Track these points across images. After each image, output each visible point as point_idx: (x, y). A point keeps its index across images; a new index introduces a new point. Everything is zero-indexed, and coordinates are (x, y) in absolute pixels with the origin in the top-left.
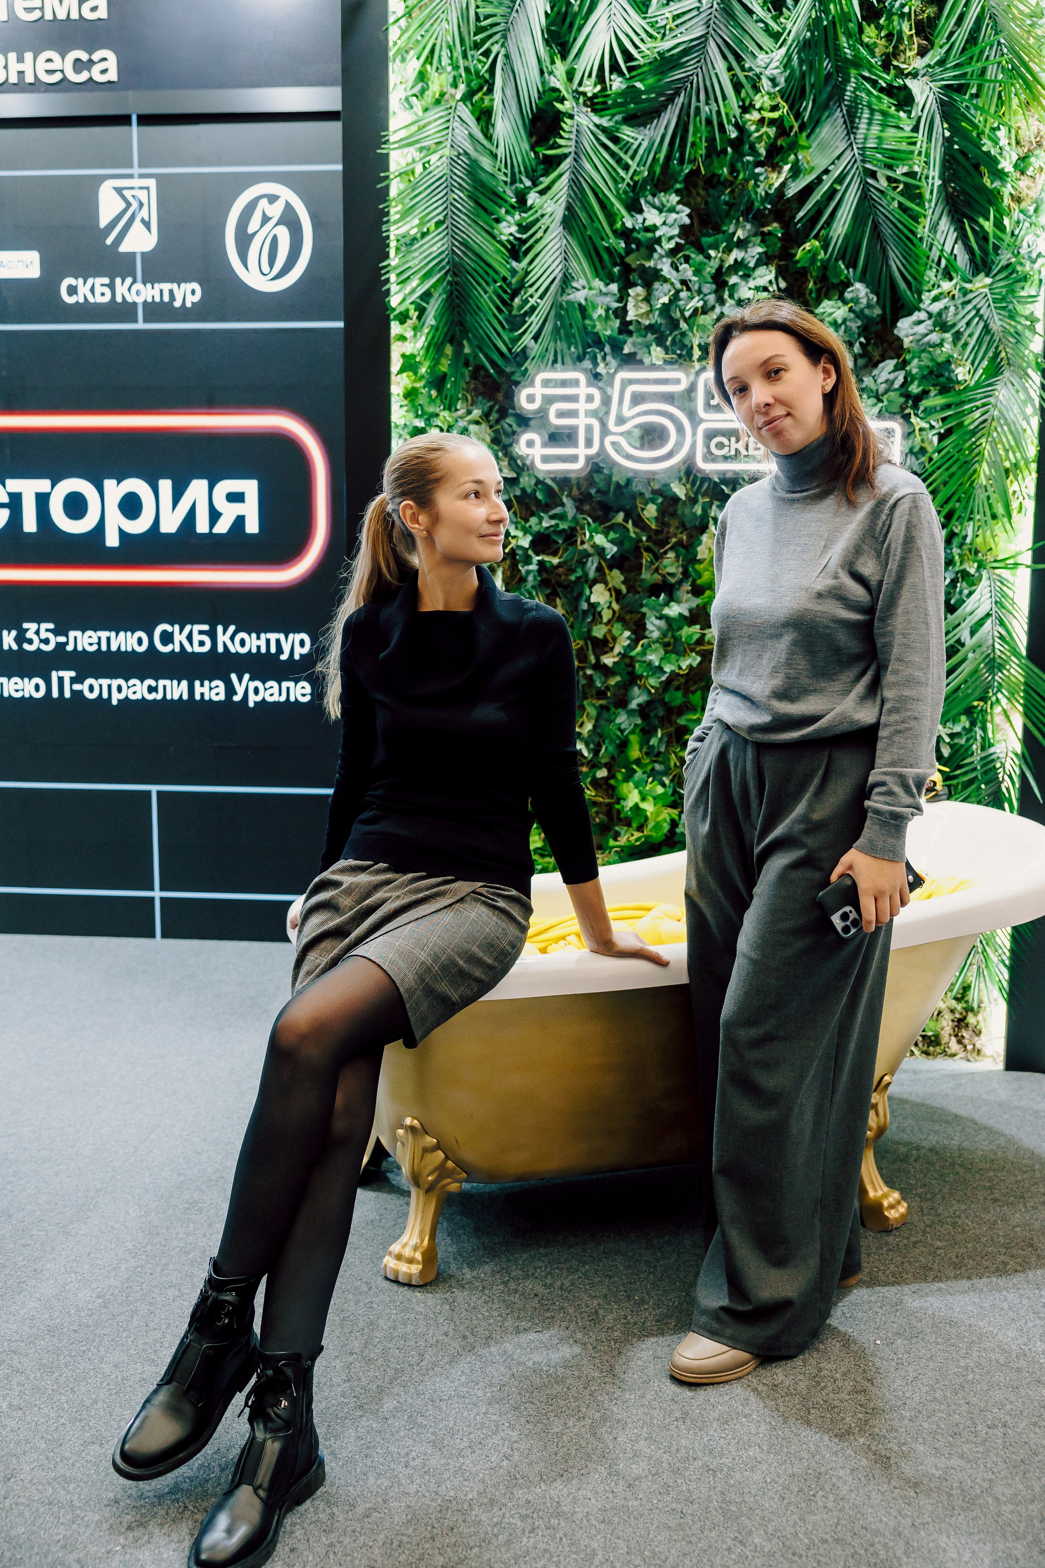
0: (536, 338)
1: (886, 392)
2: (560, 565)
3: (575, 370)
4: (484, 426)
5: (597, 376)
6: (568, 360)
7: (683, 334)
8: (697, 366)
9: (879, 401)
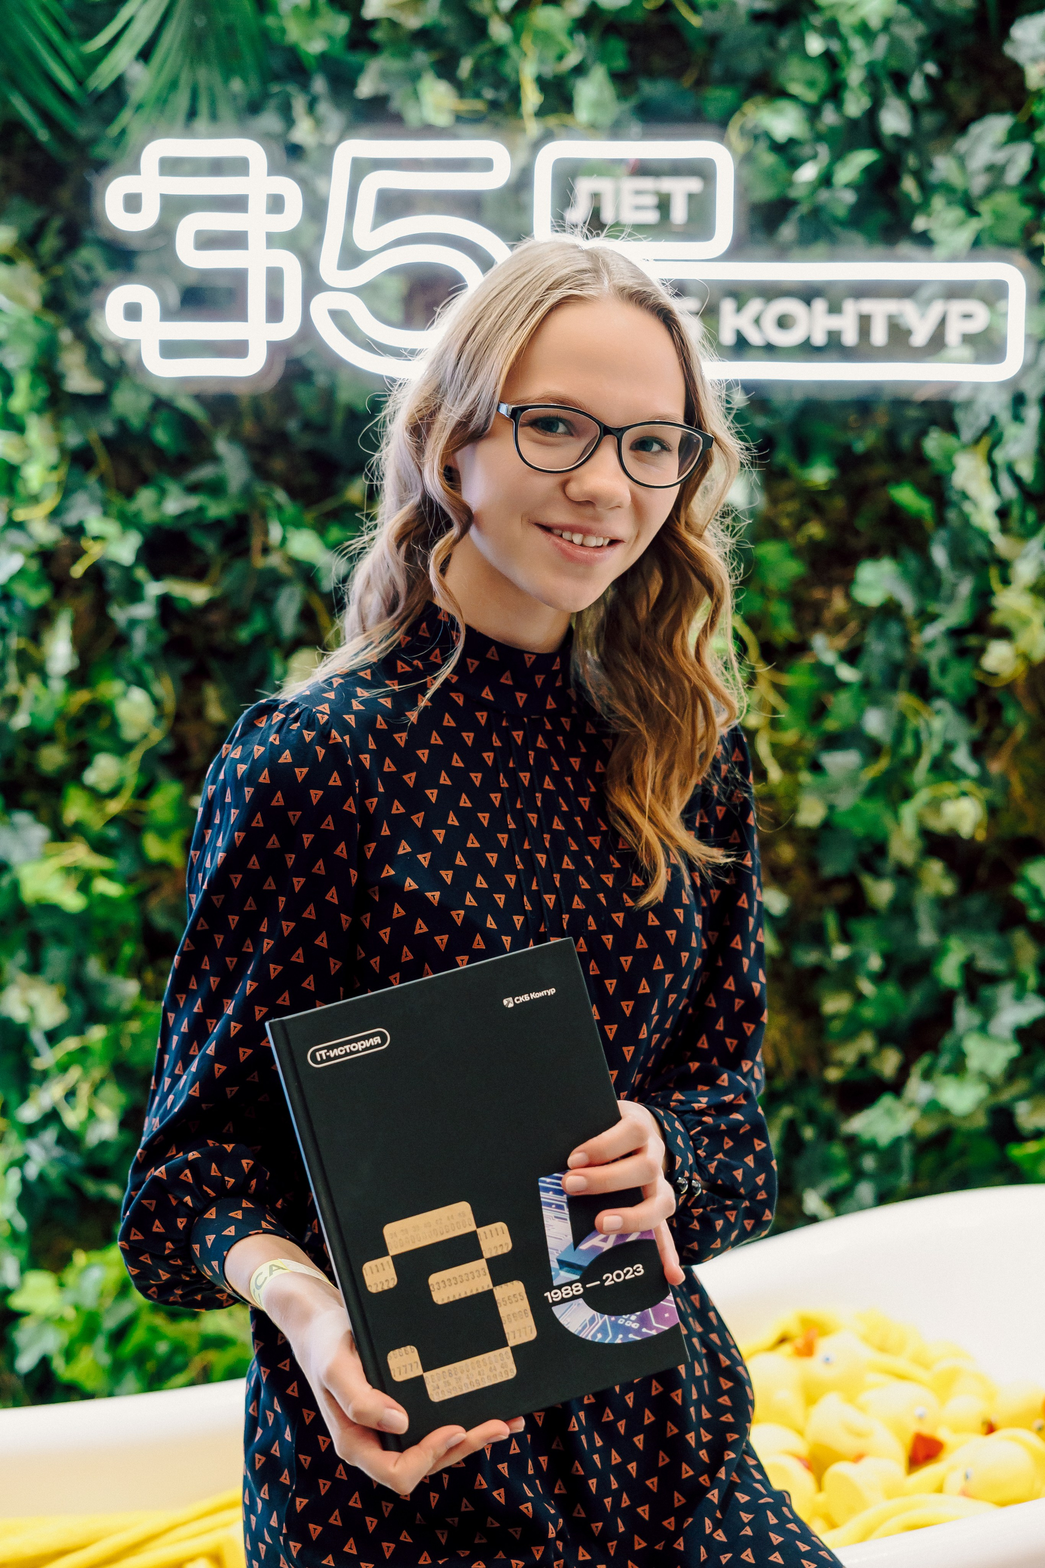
0: (145, 54)
1: (989, 191)
2: (211, 605)
3: (244, 133)
4: (25, 269)
5: (295, 151)
6: (225, 111)
7: (500, 52)
8: (533, 128)
9: (972, 211)
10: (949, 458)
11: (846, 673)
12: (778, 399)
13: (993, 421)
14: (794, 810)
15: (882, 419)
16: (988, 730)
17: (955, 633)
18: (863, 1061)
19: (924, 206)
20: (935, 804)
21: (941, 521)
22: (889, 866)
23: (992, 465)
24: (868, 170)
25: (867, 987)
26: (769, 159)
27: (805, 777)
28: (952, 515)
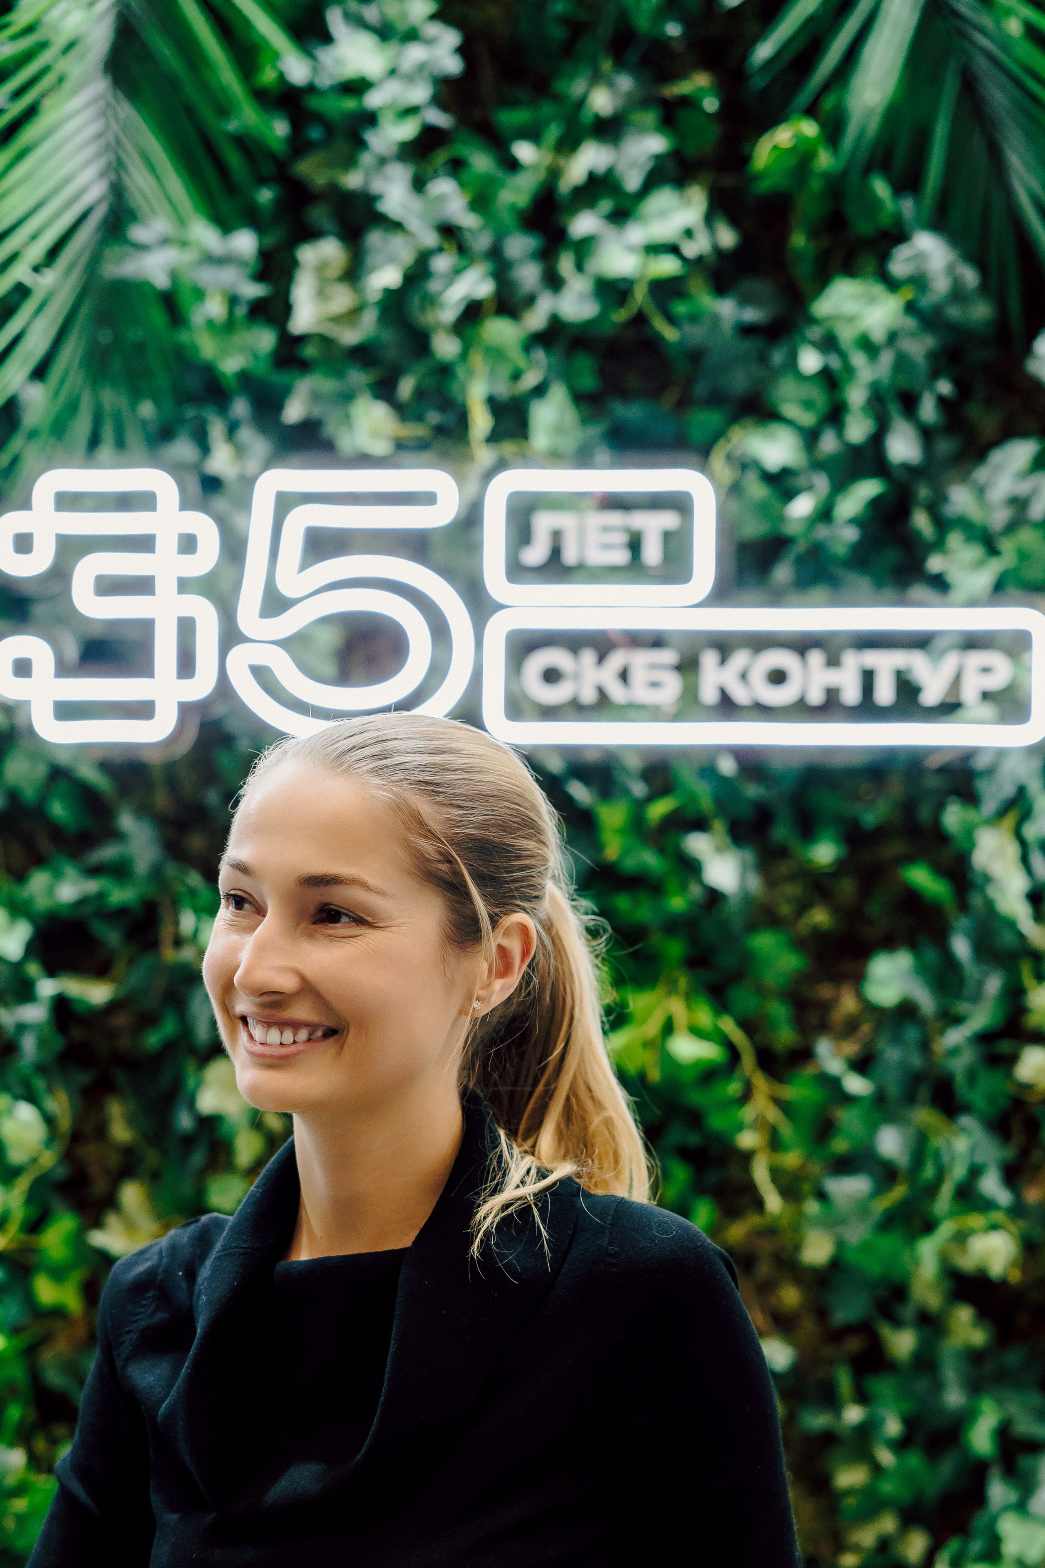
0: (40, 372)
1: (1011, 527)
2: (112, 1007)
3: (156, 463)
5: (213, 484)
6: (133, 437)
7: (445, 371)
8: (484, 456)
9: (992, 549)
10: (969, 832)
11: (856, 1084)
12: (777, 764)
13: (1021, 789)
14: (800, 1247)
15: (896, 788)
16: (1025, 1152)
17: (985, 1038)
18: (884, 1545)
19: (939, 545)
20: (961, 1238)
21: (963, 906)
22: (910, 1311)
23: (1023, 843)
24: (875, 503)
25: (886, 1457)
26: (758, 490)
27: (812, 1207)
28: (976, 900)
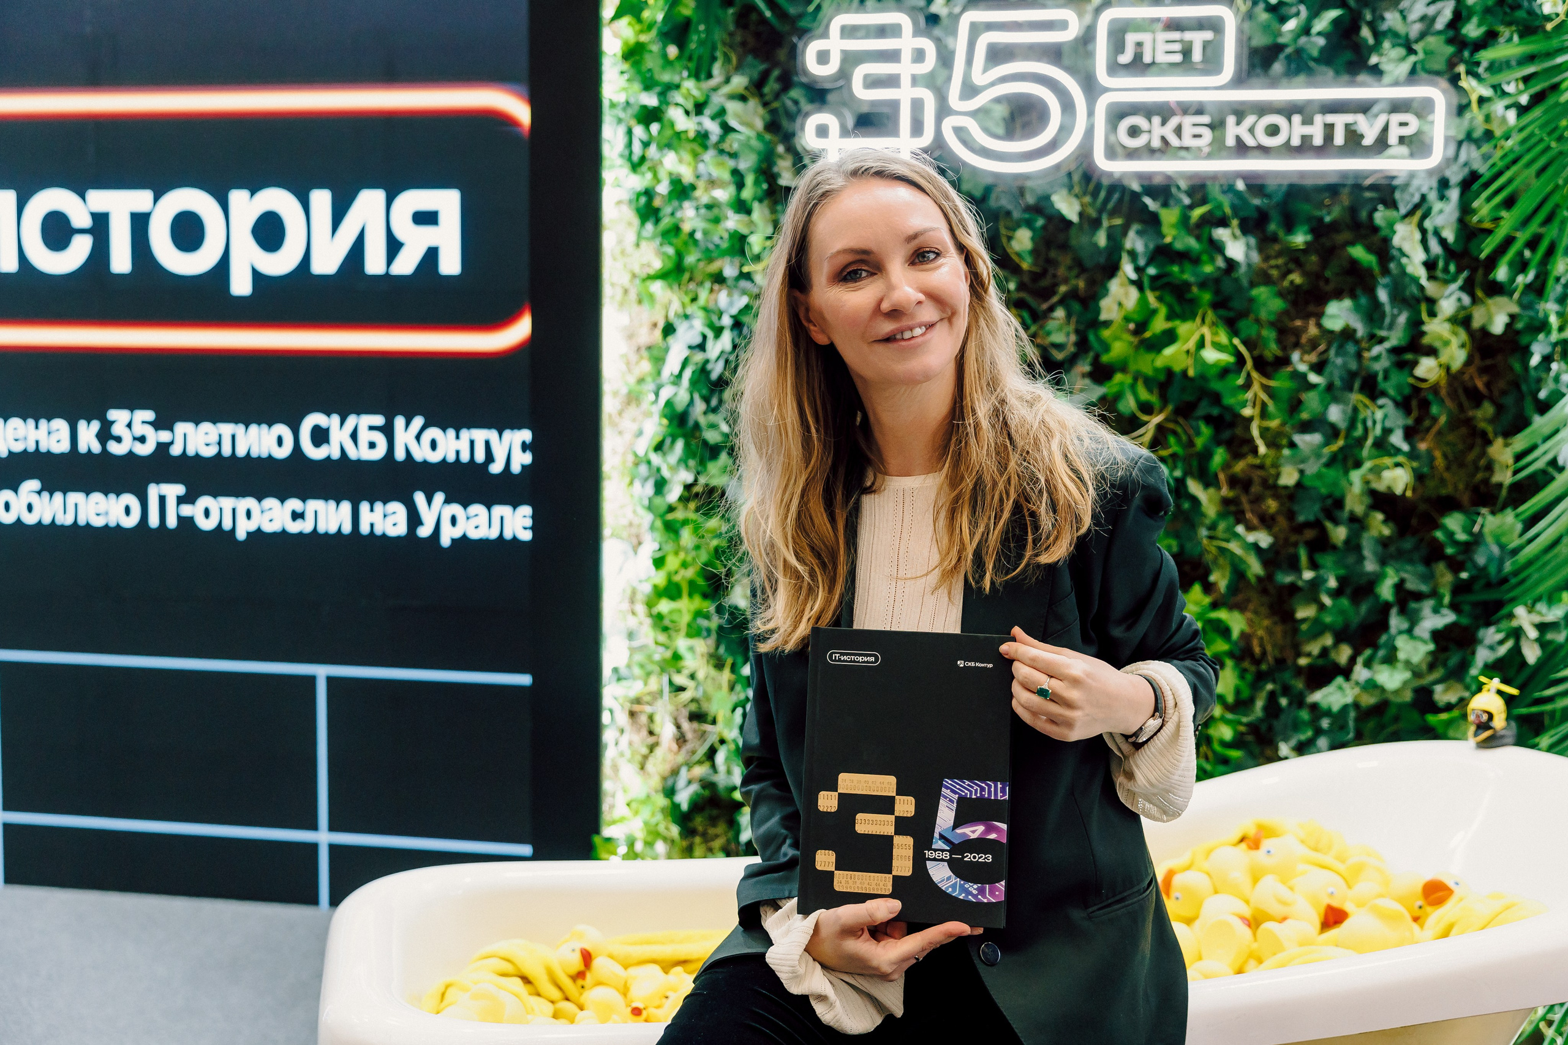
1: (1422, 35)
4: (753, 103)
5: (933, 19)
9: (1411, 51)
10: (1391, 225)
11: (1313, 378)
12: (1271, 184)
13: (1423, 198)
14: (1278, 475)
15: (1345, 199)
16: (1418, 421)
17: (1395, 351)
18: (1325, 652)
19: (1377, 47)
20: (1377, 471)
21: (1385, 271)
22: (1345, 514)
23: (1424, 232)
24: (1336, 22)
25: (1327, 600)
26: (1264, 16)
27: (1286, 452)
28: (1392, 266)
